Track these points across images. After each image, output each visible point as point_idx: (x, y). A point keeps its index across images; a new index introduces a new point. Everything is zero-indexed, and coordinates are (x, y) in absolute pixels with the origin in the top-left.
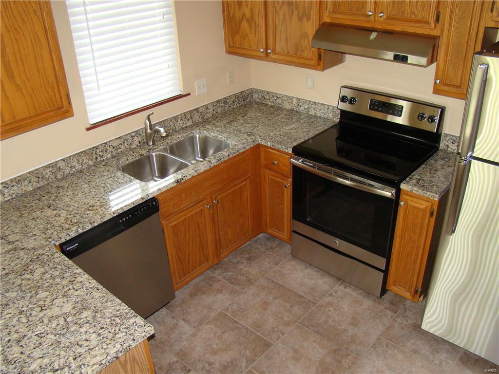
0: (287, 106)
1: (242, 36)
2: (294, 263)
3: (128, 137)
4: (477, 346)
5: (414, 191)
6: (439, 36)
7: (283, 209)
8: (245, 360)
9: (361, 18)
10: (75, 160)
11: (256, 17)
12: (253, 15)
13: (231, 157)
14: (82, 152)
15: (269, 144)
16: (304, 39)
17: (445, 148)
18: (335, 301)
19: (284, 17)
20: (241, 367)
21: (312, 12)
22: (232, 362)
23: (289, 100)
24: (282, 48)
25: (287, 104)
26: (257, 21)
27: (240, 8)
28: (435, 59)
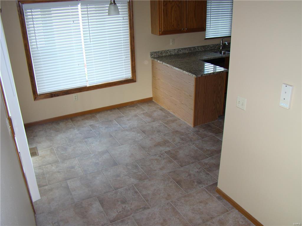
3: (215, 45)
10: (200, 47)
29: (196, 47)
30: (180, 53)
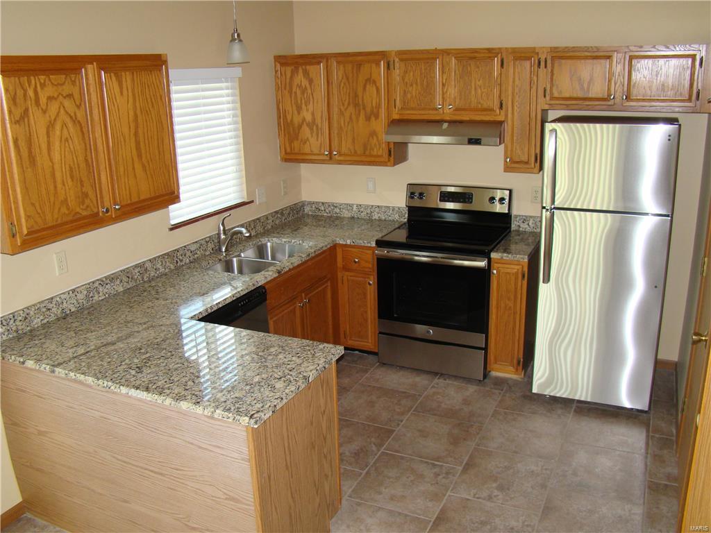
0: (346, 214)
1: (302, 141)
2: (383, 369)
3: (203, 242)
4: (582, 393)
5: (504, 258)
6: (504, 121)
7: (366, 312)
8: (374, 446)
9: (431, 112)
10: (159, 261)
11: (318, 121)
12: (314, 119)
13: (317, 253)
14: (165, 254)
15: (348, 242)
16: (373, 138)
17: (517, 228)
18: (441, 391)
19: (351, 118)
20: (373, 451)
21: (380, 110)
22: (362, 449)
23: (349, 207)
24: (349, 148)
25: (347, 212)
26: (320, 125)
27: (299, 113)
28: (502, 142)
29: (147, 265)
30: (96, 298)
